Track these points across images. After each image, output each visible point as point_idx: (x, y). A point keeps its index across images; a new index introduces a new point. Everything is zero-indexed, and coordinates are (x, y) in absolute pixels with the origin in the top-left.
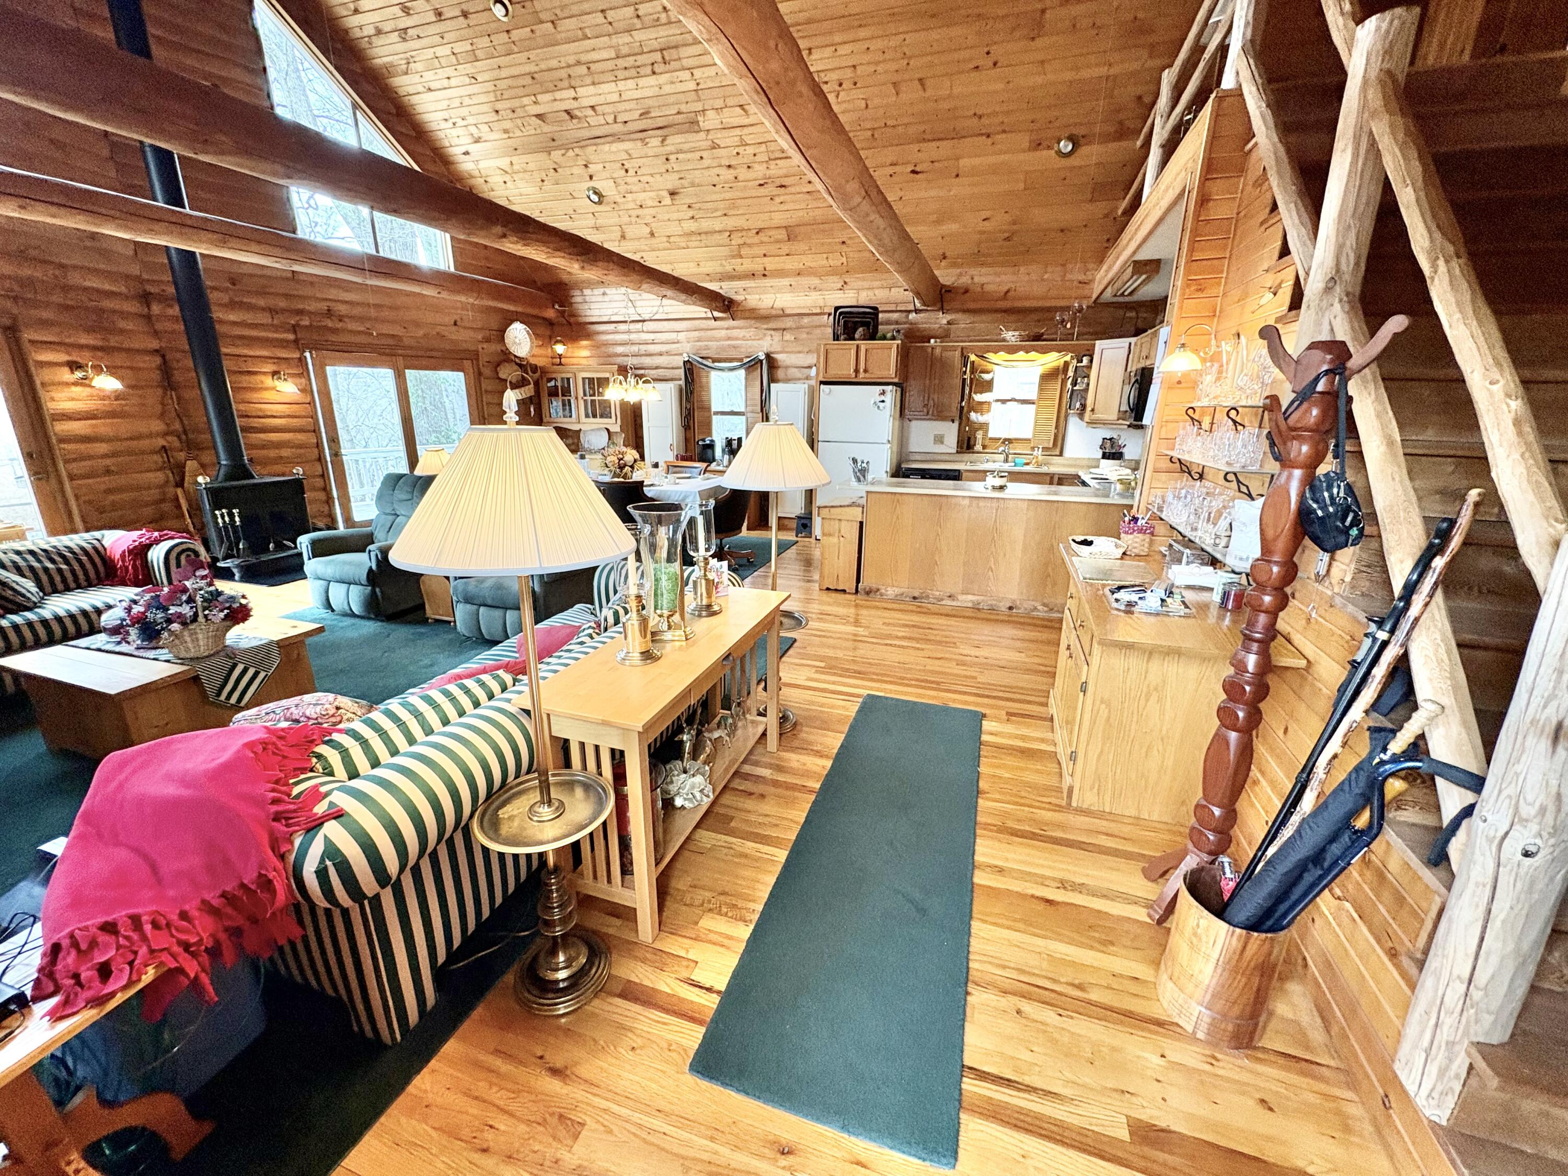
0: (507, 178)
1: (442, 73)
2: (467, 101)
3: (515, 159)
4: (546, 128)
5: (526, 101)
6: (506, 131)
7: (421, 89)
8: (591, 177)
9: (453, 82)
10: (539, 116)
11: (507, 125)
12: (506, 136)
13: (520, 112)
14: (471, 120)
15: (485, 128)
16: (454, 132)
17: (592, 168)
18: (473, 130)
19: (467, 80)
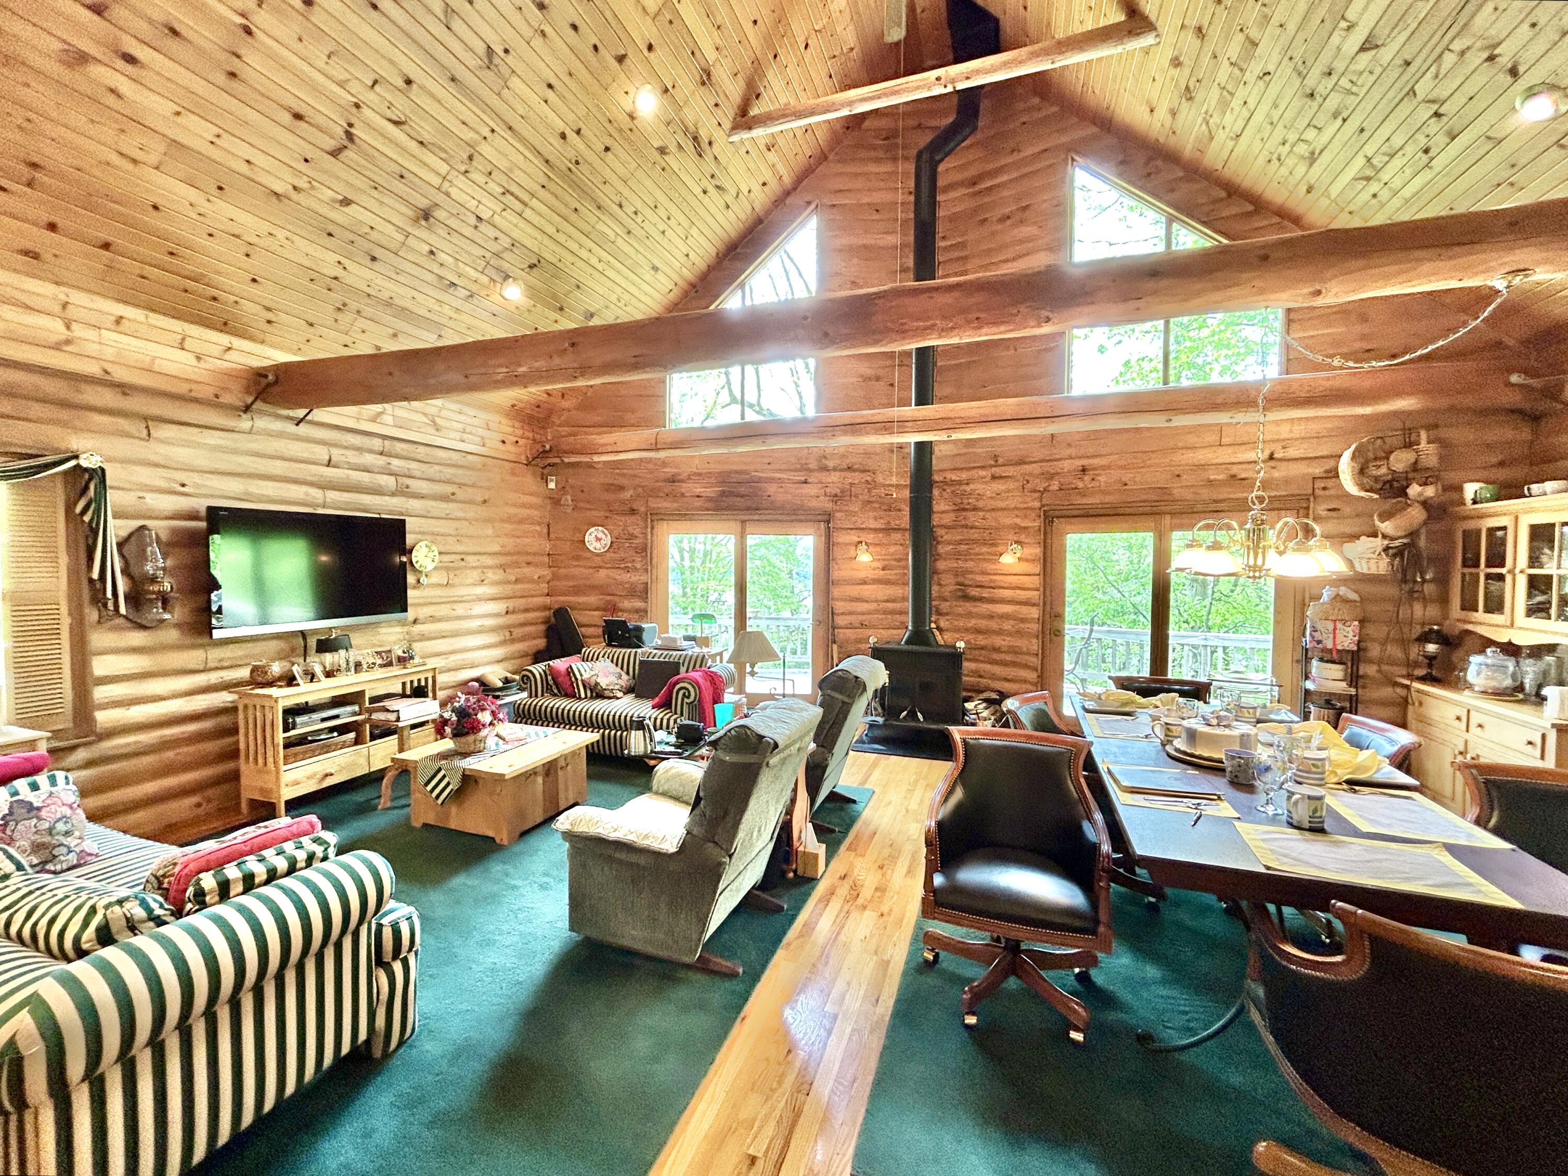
0: (1374, 187)
1: (1236, 103)
2: (1276, 115)
3: (1369, 150)
4: (1386, 54)
5: (1335, 39)
6: (1335, 115)
7: (1231, 144)
8: (1514, 72)
9: (1252, 103)
10: (1367, 46)
11: (1334, 101)
12: (1339, 121)
13: (1340, 66)
14: (1292, 137)
15: (1310, 134)
16: (1284, 171)
17: (1506, 53)
18: (1302, 149)
19: (1261, 84)
